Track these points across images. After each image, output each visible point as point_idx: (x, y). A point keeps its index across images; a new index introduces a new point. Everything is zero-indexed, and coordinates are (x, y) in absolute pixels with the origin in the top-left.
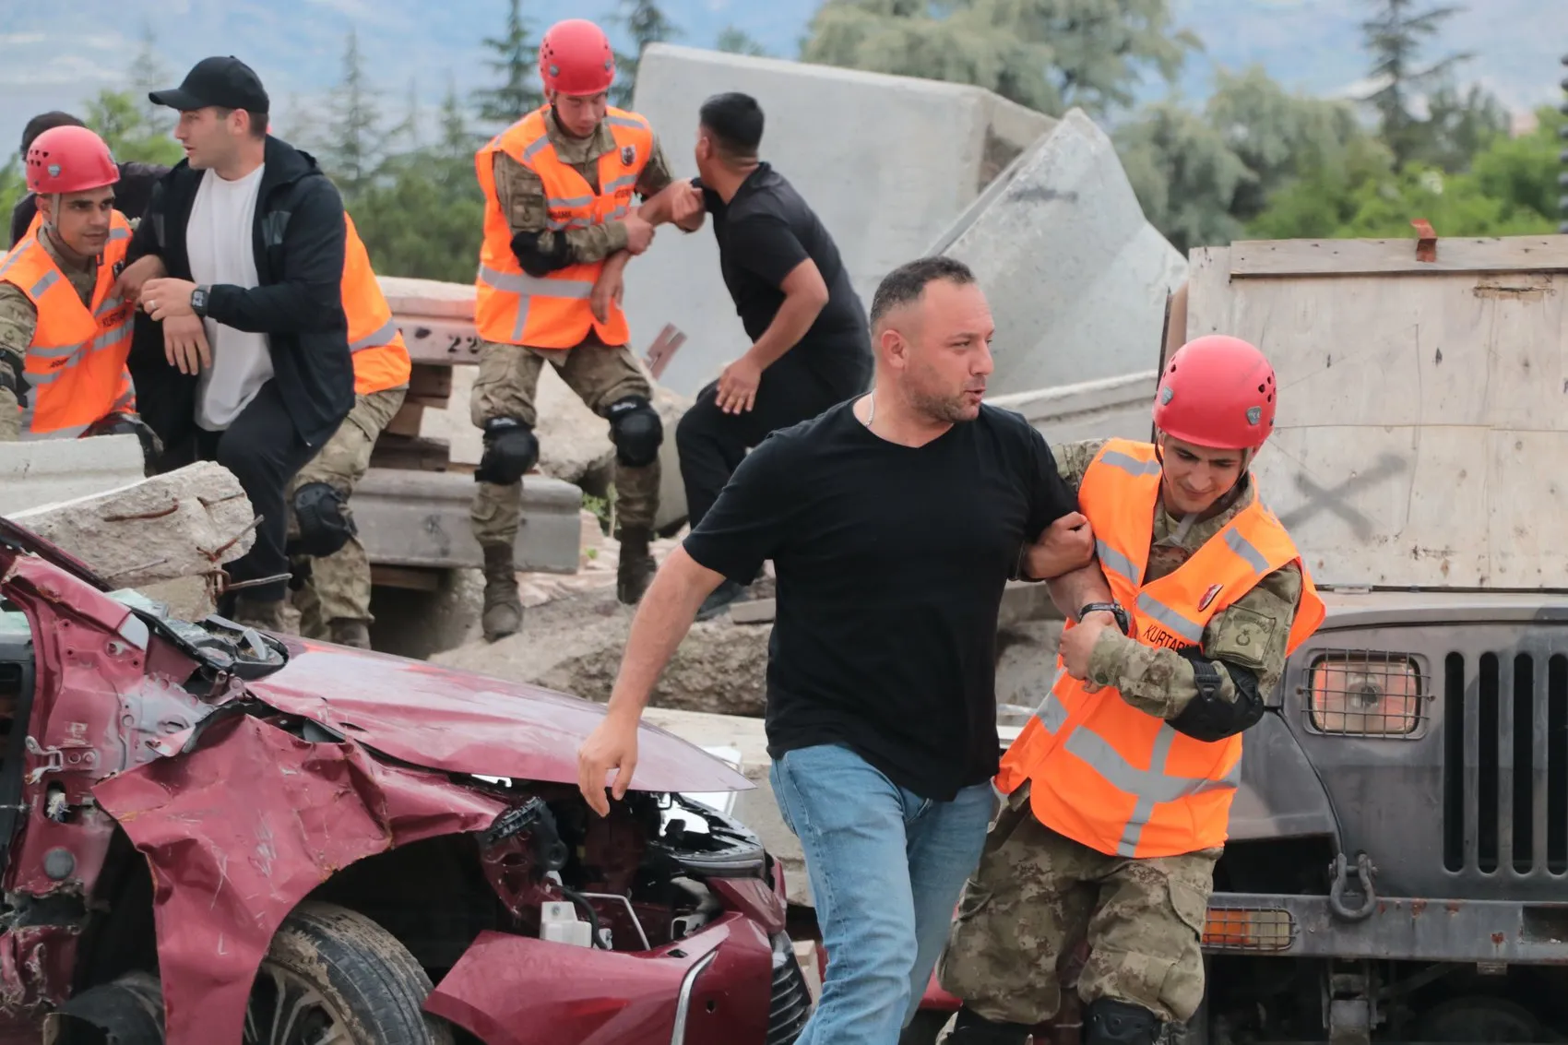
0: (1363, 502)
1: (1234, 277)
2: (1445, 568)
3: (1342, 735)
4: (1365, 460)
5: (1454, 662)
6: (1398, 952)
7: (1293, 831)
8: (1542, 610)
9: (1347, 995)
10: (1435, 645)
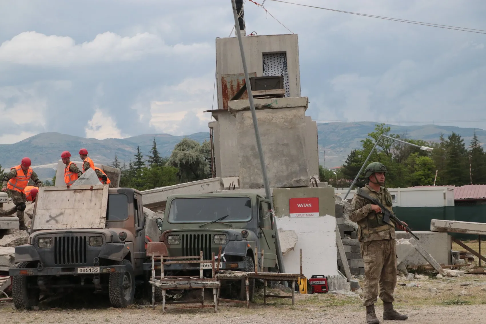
0: (57, 218)
1: (45, 191)
2: (67, 226)
3: (42, 248)
4: (58, 213)
5: (56, 238)
6: (46, 274)
7: (34, 260)
8: (66, 231)
9: (41, 280)
10: (53, 236)
